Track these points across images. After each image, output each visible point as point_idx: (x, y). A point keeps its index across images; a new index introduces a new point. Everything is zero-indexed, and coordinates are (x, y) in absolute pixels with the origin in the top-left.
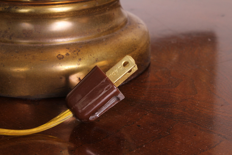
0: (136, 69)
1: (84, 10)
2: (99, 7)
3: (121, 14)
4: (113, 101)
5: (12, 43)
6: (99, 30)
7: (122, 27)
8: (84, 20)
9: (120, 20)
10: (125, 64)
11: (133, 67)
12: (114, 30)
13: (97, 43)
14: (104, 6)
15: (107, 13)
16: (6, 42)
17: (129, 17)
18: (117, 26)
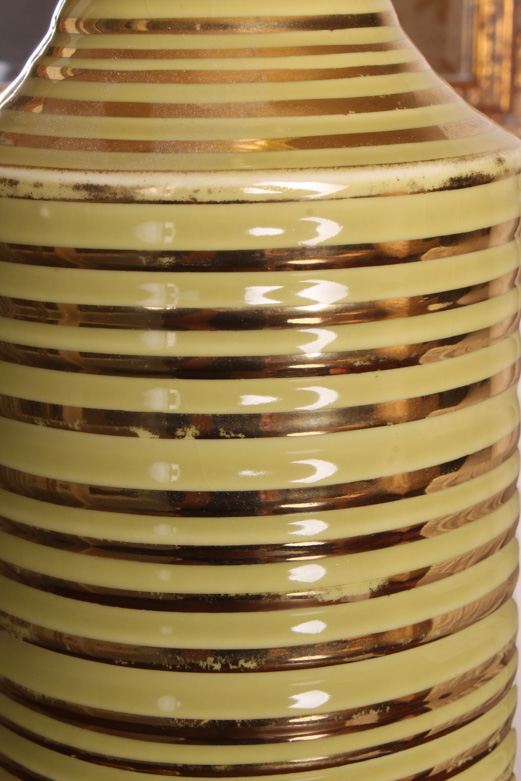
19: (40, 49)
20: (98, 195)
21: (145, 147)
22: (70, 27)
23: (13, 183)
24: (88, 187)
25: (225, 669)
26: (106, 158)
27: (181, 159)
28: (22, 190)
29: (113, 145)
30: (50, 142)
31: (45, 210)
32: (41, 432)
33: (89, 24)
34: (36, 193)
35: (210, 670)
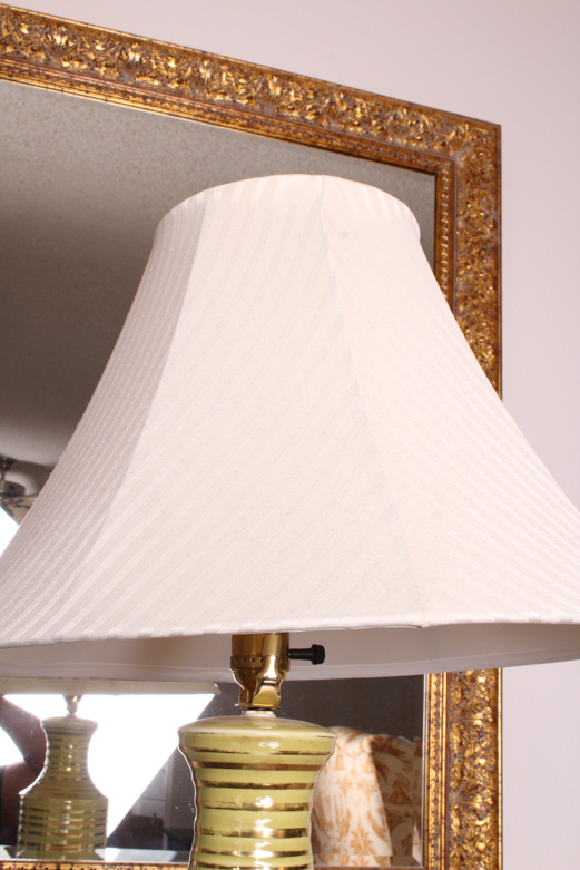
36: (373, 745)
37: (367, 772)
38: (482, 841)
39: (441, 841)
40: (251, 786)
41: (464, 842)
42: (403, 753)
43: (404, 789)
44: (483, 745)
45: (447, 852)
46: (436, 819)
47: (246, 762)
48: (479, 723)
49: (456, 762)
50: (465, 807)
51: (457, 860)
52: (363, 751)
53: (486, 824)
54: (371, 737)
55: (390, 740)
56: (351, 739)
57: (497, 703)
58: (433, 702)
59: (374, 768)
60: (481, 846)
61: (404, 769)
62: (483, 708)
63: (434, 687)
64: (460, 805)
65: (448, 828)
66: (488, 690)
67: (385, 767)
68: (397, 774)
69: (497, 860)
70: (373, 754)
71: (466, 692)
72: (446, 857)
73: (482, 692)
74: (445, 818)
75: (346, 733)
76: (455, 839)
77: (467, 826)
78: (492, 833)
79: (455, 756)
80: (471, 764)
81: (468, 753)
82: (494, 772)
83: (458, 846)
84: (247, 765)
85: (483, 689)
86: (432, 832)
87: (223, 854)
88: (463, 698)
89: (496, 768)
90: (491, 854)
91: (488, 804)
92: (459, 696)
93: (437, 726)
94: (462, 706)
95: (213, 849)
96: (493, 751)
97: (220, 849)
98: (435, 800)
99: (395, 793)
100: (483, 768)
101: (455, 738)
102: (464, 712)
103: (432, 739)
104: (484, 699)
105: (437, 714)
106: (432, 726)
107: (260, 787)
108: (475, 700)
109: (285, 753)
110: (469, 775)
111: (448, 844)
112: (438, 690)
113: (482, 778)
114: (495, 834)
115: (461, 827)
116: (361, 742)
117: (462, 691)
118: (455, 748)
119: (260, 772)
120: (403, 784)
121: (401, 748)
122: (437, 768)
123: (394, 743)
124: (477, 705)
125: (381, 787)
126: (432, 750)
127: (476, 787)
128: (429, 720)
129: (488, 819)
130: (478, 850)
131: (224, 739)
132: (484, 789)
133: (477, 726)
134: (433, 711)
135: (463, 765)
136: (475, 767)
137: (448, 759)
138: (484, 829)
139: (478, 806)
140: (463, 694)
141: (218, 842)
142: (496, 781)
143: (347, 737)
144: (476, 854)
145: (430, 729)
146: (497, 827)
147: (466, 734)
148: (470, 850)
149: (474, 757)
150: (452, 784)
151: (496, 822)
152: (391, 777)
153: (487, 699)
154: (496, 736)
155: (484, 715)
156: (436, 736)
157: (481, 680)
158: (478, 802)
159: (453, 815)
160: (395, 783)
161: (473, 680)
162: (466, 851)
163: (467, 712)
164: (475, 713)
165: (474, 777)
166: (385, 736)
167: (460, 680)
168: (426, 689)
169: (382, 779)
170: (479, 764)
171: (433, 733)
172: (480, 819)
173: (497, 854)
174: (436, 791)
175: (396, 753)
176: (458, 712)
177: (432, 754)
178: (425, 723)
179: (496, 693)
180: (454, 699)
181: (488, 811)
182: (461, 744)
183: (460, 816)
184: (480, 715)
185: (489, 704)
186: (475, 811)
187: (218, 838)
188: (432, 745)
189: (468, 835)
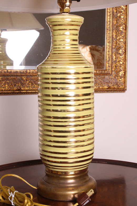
0: (94, 193)
1: (79, 176)
2: (83, 175)
3: (88, 177)
4: (88, 201)
5: (60, 185)
6: (82, 182)
7: (88, 181)
8: (78, 180)
9: (88, 179)
10: (91, 191)
11: (93, 192)
12: (86, 182)
13: (83, 185)
14: (84, 175)
15: (85, 177)
16: (58, 185)
17: (90, 177)
18: (87, 181)
19: (48, 56)
20: (53, 68)
21: (57, 64)
22: (51, 54)
23: (45, 67)
24: (52, 67)
25: (64, 112)
26: (54, 65)
27: (60, 65)
28: (46, 68)
29: (54, 64)
30: (49, 64)
31: (48, 69)
32: (47, 90)
33: (52, 54)
34: (47, 68)
35: (62, 112)
36: (90, 48)
37: (89, 57)
38: (121, 62)
39: (110, 62)
40: (65, 29)
41: (116, 62)
42: (100, 50)
43: (100, 61)
44: (122, 36)
45: (112, 65)
46: (109, 56)
47: (63, 24)
48: (121, 29)
49: (115, 41)
50: (117, 53)
51: (115, 67)
52: (87, 50)
53: (123, 57)
54: (90, 46)
55: (96, 47)
56: (83, 48)
57: (127, 24)
58: (108, 24)
59: (91, 55)
60: (121, 63)
61: (100, 55)
62: (122, 25)
63: (108, 20)
64: (115, 52)
65: (112, 59)
66: (124, 20)
67: (94, 55)
68: (98, 57)
69: (126, 67)
70: (90, 51)
71: (118, 21)
72: (112, 66)
73: (122, 21)
74: (111, 56)
75: (82, 46)
76: (114, 61)
77: (117, 58)
78: (124, 59)
79: (114, 39)
80: (119, 41)
81: (118, 38)
82: (125, 43)
83: (115, 63)
84: (63, 25)
85: (123, 20)
86: (108, 60)
87: (59, 45)
88: (117, 23)
89: (126, 42)
90: (124, 65)
91: (123, 51)
92: (116, 22)
93: (109, 31)
94: (116, 25)
95: (57, 44)
96: (125, 37)
97: (58, 44)
98: (109, 51)
99: (98, 62)
100: (122, 42)
101: (114, 34)
102: (117, 26)
103: (108, 34)
104: (123, 23)
105: (109, 27)
106: (108, 31)
107: (66, 30)
108: (120, 23)
109: (72, 21)
110: (118, 44)
111: (112, 63)
112: (110, 20)
113: (122, 44)
114: (125, 60)
115: (116, 58)
116: (87, 48)
117: (117, 20)
118: (114, 37)
119: (67, 26)
120: (100, 59)
121: (99, 49)
122: (109, 42)
123: (97, 48)
124: (121, 24)
125: (93, 61)
126: (108, 37)
127: (120, 47)
128: (107, 29)
129: (123, 56)
130: (120, 64)
131: (58, 19)
132: (122, 48)
133: (121, 30)
134: (108, 26)
135: (117, 41)
136: (120, 42)
137: (112, 40)
138: (122, 58)
139: (120, 52)
140: (117, 21)
141: (58, 43)
142: (126, 46)
143: (82, 47)
144: (120, 65)
145: (107, 32)
146: (126, 58)
147: (117, 33)
148: (118, 64)
149: (120, 39)
150: (113, 47)
151: (126, 57)
152: (96, 58)
153: (124, 22)
154: (126, 33)
155: (123, 27)
156: (109, 34)
157: (122, 17)
158: (121, 51)
159: (114, 55)
160: (97, 60)
161: (120, 17)
162: (117, 65)
163: (118, 27)
164: (120, 27)
165: (119, 45)
166: (94, 46)
167: (116, 17)
168: (106, 20)
169: (93, 58)
170: (121, 41)
171: (108, 33)
172: (121, 56)
173: (126, 65)
174: (109, 49)
175: (98, 51)
176: (115, 27)
177: (108, 39)
178: (106, 30)
179: (127, 21)
180: (114, 23)
181: (123, 54)
182: (116, 36)
183: (115, 55)
184: (121, 27)
185: (124, 24)
186: (120, 54)
187: (58, 42)
188: (108, 36)
189: (118, 61)
